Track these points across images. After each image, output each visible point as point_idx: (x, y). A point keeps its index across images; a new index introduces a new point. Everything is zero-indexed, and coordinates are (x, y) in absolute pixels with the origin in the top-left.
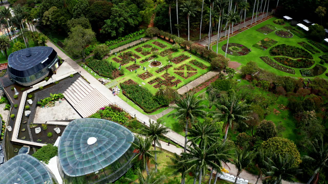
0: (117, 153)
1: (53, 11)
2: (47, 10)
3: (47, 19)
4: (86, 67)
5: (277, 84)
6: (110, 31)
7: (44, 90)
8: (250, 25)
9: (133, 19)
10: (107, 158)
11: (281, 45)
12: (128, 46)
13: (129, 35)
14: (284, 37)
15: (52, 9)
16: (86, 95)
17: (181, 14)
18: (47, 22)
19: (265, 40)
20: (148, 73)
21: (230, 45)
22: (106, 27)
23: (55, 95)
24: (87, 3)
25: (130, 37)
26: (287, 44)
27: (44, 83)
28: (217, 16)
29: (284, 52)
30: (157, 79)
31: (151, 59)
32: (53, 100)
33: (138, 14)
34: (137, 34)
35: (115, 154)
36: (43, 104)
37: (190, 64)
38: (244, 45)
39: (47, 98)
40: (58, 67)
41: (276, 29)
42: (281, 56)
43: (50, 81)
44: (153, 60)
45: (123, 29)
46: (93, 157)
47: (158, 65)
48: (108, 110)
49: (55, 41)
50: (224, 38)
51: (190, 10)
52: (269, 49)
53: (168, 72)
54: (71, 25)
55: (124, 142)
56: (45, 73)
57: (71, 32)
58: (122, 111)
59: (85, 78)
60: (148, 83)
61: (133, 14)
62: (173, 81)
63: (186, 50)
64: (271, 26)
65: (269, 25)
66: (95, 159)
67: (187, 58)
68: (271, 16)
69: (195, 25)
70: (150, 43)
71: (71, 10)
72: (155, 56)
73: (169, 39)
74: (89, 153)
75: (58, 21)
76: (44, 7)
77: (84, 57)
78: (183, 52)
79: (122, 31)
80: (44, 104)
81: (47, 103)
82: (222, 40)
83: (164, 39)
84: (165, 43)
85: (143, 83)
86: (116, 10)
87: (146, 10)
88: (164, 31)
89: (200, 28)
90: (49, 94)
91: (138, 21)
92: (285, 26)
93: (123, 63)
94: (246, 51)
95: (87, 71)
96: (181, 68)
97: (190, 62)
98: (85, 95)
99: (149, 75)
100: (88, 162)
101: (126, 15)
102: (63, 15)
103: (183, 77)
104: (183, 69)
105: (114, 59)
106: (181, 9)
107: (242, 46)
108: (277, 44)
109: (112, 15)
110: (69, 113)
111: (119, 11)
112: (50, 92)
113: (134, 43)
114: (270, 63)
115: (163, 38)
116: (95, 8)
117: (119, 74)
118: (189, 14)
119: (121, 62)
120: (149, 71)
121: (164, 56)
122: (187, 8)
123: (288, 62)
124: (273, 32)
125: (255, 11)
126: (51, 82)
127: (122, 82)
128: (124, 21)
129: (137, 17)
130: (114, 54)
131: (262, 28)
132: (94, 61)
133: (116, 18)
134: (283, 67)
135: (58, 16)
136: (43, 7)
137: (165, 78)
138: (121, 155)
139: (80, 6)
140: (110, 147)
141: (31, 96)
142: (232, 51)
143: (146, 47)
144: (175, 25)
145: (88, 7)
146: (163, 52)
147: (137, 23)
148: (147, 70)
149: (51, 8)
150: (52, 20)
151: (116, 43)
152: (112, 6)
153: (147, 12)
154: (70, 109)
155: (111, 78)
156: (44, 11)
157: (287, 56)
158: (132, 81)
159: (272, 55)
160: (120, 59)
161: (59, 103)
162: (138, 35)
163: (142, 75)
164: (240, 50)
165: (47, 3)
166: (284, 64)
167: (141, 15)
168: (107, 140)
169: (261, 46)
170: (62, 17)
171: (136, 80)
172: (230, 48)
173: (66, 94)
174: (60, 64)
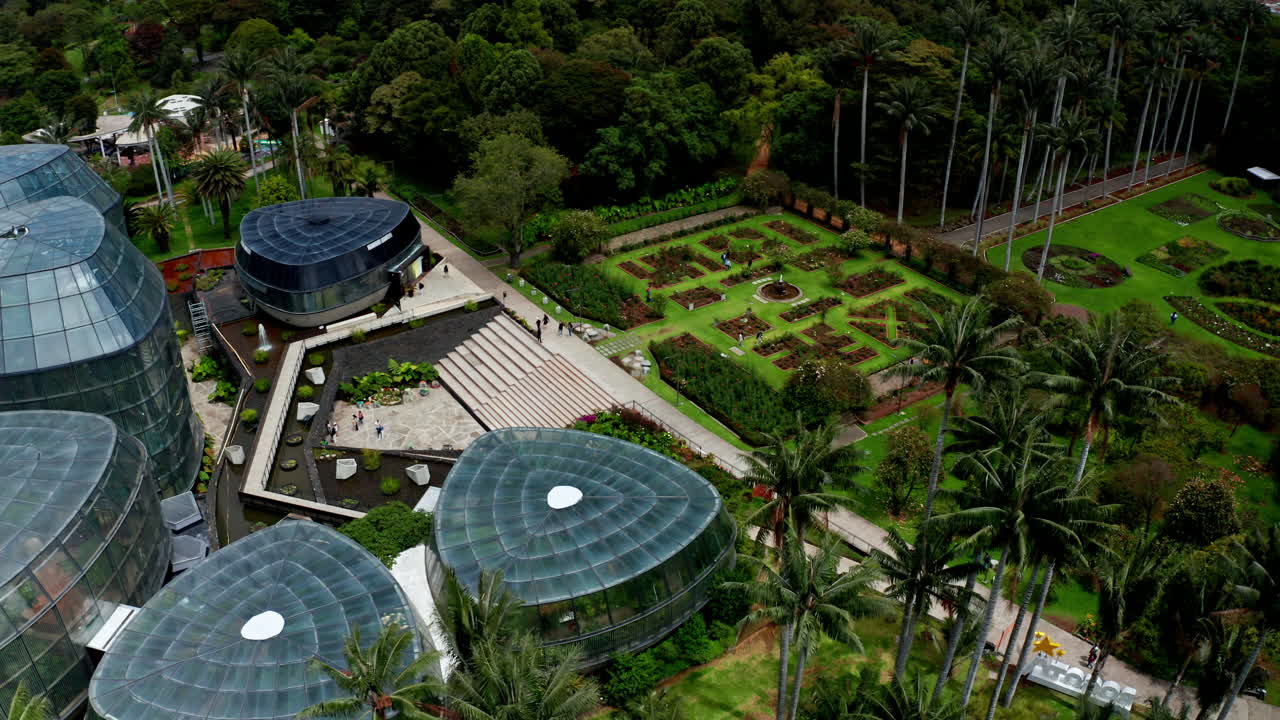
0: (657, 544)
1: (409, 88)
2: (387, 81)
3: (383, 112)
4: (522, 282)
5: (1232, 381)
6: (614, 167)
7: (367, 344)
8: (1126, 190)
9: (699, 135)
10: (622, 558)
11: (1242, 263)
12: (678, 229)
13: (680, 194)
14: (1251, 238)
15: (403, 80)
16: (524, 375)
17: (876, 125)
18: (383, 124)
19: (1181, 243)
20: (752, 318)
21: (1054, 249)
22: (603, 153)
23: (405, 366)
24: (538, 66)
25: (683, 201)
26: (1263, 261)
27: (369, 322)
28: (1009, 137)
29: (1254, 287)
30: (787, 341)
31: (761, 276)
32: (396, 385)
33: (719, 119)
34: (709, 191)
35: (650, 548)
36: (360, 393)
37: (907, 302)
38: (1102, 254)
39: (377, 374)
40: (422, 276)
41: (1219, 210)
42: (1242, 300)
43: (392, 316)
44: (768, 279)
45: (661, 166)
46: (570, 549)
47: (790, 296)
48: (607, 424)
49: (406, 194)
50: (1029, 225)
51: (912, 111)
52: (1196, 275)
53: (827, 322)
54: (478, 133)
55: (682, 511)
56: (374, 285)
57: (483, 154)
58: (662, 430)
59: (521, 317)
60: (756, 349)
61: (699, 116)
62: (846, 350)
63: (889, 256)
64: (1201, 198)
65: (1194, 195)
66: (577, 556)
67: (894, 280)
68: (1203, 167)
69: (926, 167)
70: (757, 223)
71: (478, 87)
72: (776, 267)
73: (829, 216)
74: (553, 535)
75: (427, 121)
76: (376, 69)
77: (518, 249)
78: (879, 261)
79: (657, 174)
80: (364, 393)
81: (375, 392)
82: (1022, 234)
83: (808, 216)
84: (810, 229)
85: (734, 349)
86: (644, 95)
87: (745, 107)
88: (809, 187)
89: (944, 182)
90: (386, 363)
91: (716, 144)
92: (1252, 200)
93: (659, 280)
94: (1112, 274)
95: (529, 297)
96: (878, 310)
97: (906, 294)
98: (520, 375)
99: (756, 325)
100: (550, 562)
101: (678, 117)
102: (443, 101)
103: (884, 340)
104: (883, 315)
105: (628, 267)
106: (878, 104)
107: (1098, 256)
108: (1226, 259)
109: (626, 110)
110: (457, 429)
111: (654, 99)
112: (387, 353)
113: (699, 221)
114: (1203, 319)
115: (805, 210)
116: (566, 82)
117: (646, 316)
118: (908, 123)
119: (652, 276)
120: (756, 311)
121: (811, 269)
122: (903, 102)
123: (1270, 320)
124: (1210, 220)
125: (1145, 148)
126: (397, 319)
127: (659, 339)
128: (668, 136)
129: (715, 129)
130: (624, 250)
131: (1169, 203)
132: (554, 266)
133: (641, 121)
134: (1250, 335)
135: (428, 104)
136: (370, 69)
137: (815, 338)
138: (673, 552)
139: (510, 73)
140: (631, 522)
141: (318, 358)
142: (1059, 272)
143: (742, 236)
144: (855, 165)
145: (538, 79)
146: (807, 258)
147: (712, 149)
148: (749, 309)
149: (403, 76)
150: (404, 117)
151: (633, 217)
152: (628, 83)
153: (751, 115)
154: (460, 417)
155: (617, 325)
156: (374, 84)
157: (1265, 300)
158: (693, 338)
159: (1209, 294)
160: (649, 268)
161: (418, 397)
162: (711, 197)
163: (731, 322)
164: (1090, 269)
165: (389, 59)
166: (1252, 326)
167: (728, 123)
168: (621, 499)
169: (1167, 261)
170: (441, 109)
171: (708, 337)
172: (1053, 261)
173: (446, 369)
174: (427, 268)
